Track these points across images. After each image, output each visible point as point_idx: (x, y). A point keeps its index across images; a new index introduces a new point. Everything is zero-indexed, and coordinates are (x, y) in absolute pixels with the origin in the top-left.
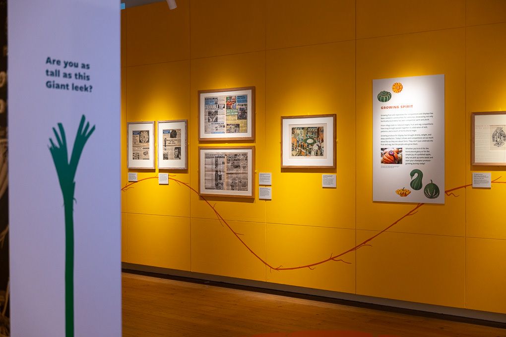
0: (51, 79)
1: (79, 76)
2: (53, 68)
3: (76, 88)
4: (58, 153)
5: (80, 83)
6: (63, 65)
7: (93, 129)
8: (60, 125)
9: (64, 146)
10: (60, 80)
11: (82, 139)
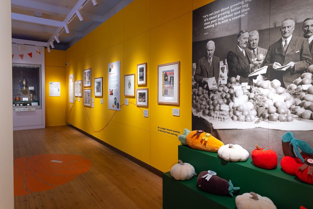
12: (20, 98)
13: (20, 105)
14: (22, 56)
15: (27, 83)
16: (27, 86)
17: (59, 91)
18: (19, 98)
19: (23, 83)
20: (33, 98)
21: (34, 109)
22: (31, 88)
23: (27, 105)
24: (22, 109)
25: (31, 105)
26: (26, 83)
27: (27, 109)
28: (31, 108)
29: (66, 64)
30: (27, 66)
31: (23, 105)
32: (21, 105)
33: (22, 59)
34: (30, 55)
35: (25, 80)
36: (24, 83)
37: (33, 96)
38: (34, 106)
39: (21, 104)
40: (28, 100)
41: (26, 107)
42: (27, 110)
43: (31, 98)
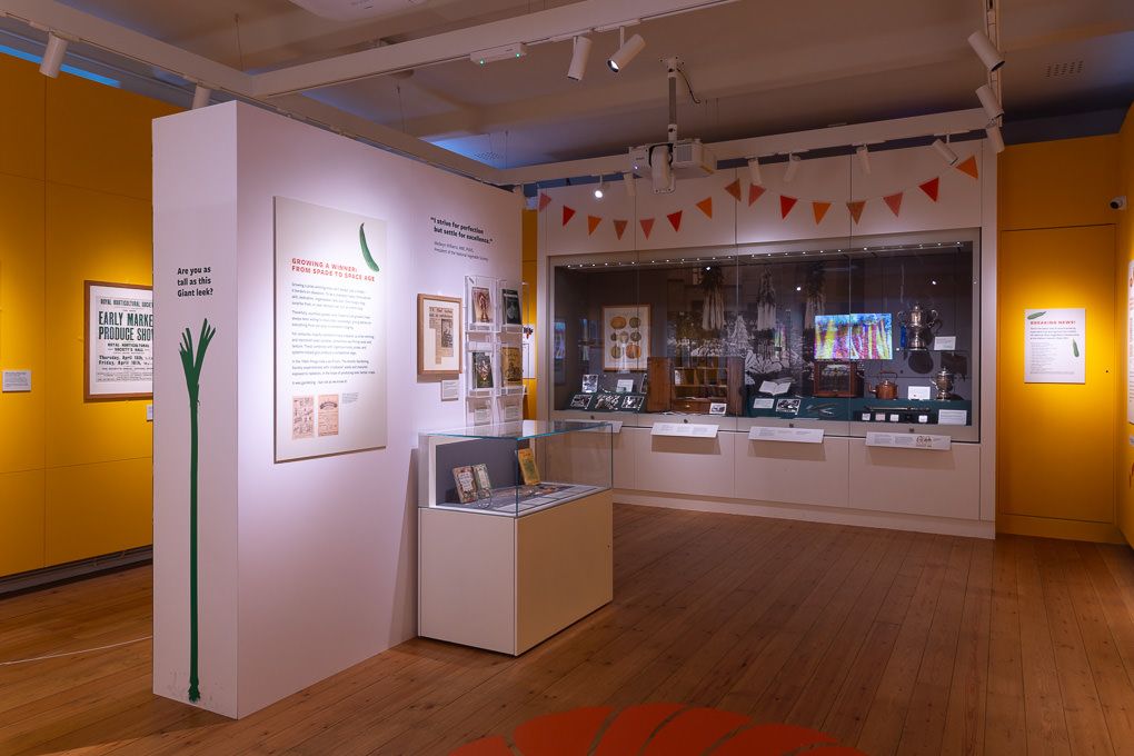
0: (181, 288)
1: (202, 281)
2: (182, 277)
3: (199, 293)
4: (186, 356)
5: (203, 287)
6: (189, 272)
7: (214, 331)
8: (187, 330)
9: (190, 350)
10: (188, 288)
11: (204, 342)
12: (895, 388)
13: (888, 420)
14: (894, 202)
15: (926, 318)
16: (927, 337)
17: (1077, 355)
18: (891, 388)
19: (910, 321)
20: (949, 388)
21: (940, 442)
22: (944, 343)
23: (918, 422)
24: (893, 436)
25: (933, 419)
26: (922, 322)
27: (914, 436)
28: (932, 437)
29: (1115, 205)
30: (921, 243)
31: (900, 421)
32: (895, 417)
33: (897, 214)
34: (931, 188)
35: (922, 308)
36: (916, 320)
37: (950, 378)
38: (949, 429)
39: (895, 412)
40: (928, 398)
41: (912, 431)
42: (913, 445)
43: (941, 389)
